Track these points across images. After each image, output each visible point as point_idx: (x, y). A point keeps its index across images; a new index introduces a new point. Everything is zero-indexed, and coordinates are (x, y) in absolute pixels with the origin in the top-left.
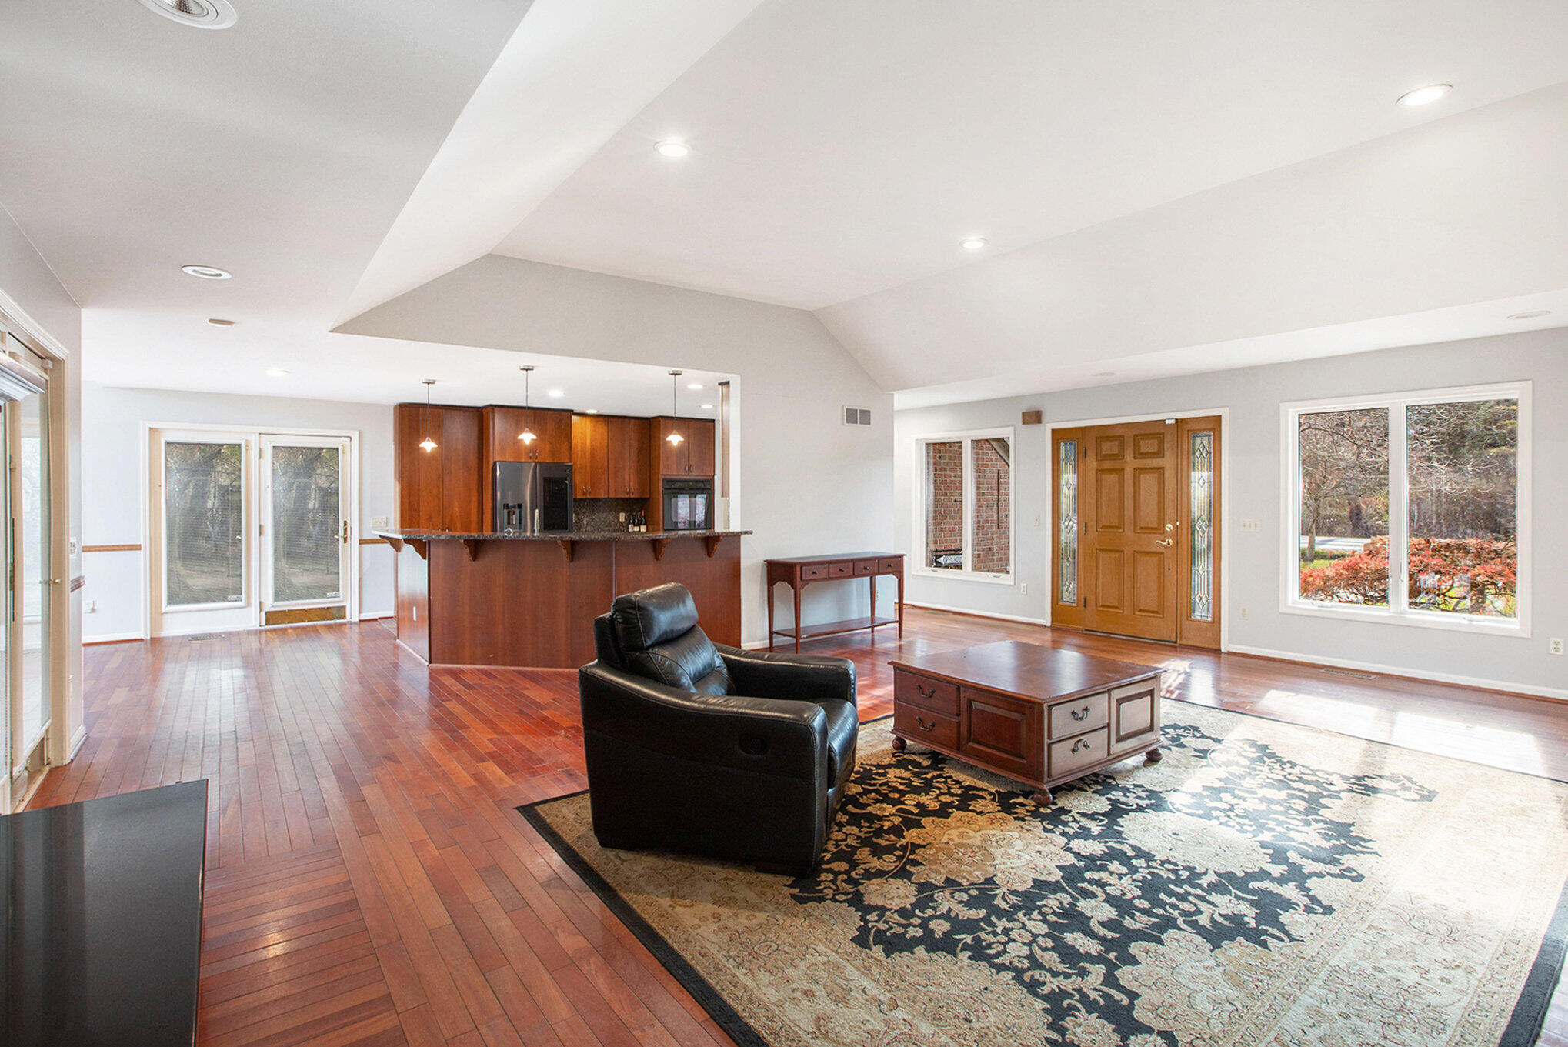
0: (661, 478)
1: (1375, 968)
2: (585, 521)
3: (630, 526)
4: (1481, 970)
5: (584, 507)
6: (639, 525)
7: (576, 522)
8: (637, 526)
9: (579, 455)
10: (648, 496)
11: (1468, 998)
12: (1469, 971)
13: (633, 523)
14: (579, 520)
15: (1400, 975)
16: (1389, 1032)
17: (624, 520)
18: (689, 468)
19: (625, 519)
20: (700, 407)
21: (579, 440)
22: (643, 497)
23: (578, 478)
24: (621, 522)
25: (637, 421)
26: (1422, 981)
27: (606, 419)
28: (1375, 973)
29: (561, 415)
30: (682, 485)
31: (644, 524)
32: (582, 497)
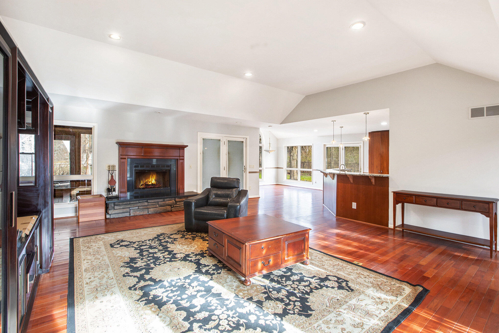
1: (103, 272)
4: (85, 285)
11: (84, 278)
12: (87, 283)
15: (98, 273)
16: (92, 265)
26: (94, 275)
28: (102, 271)
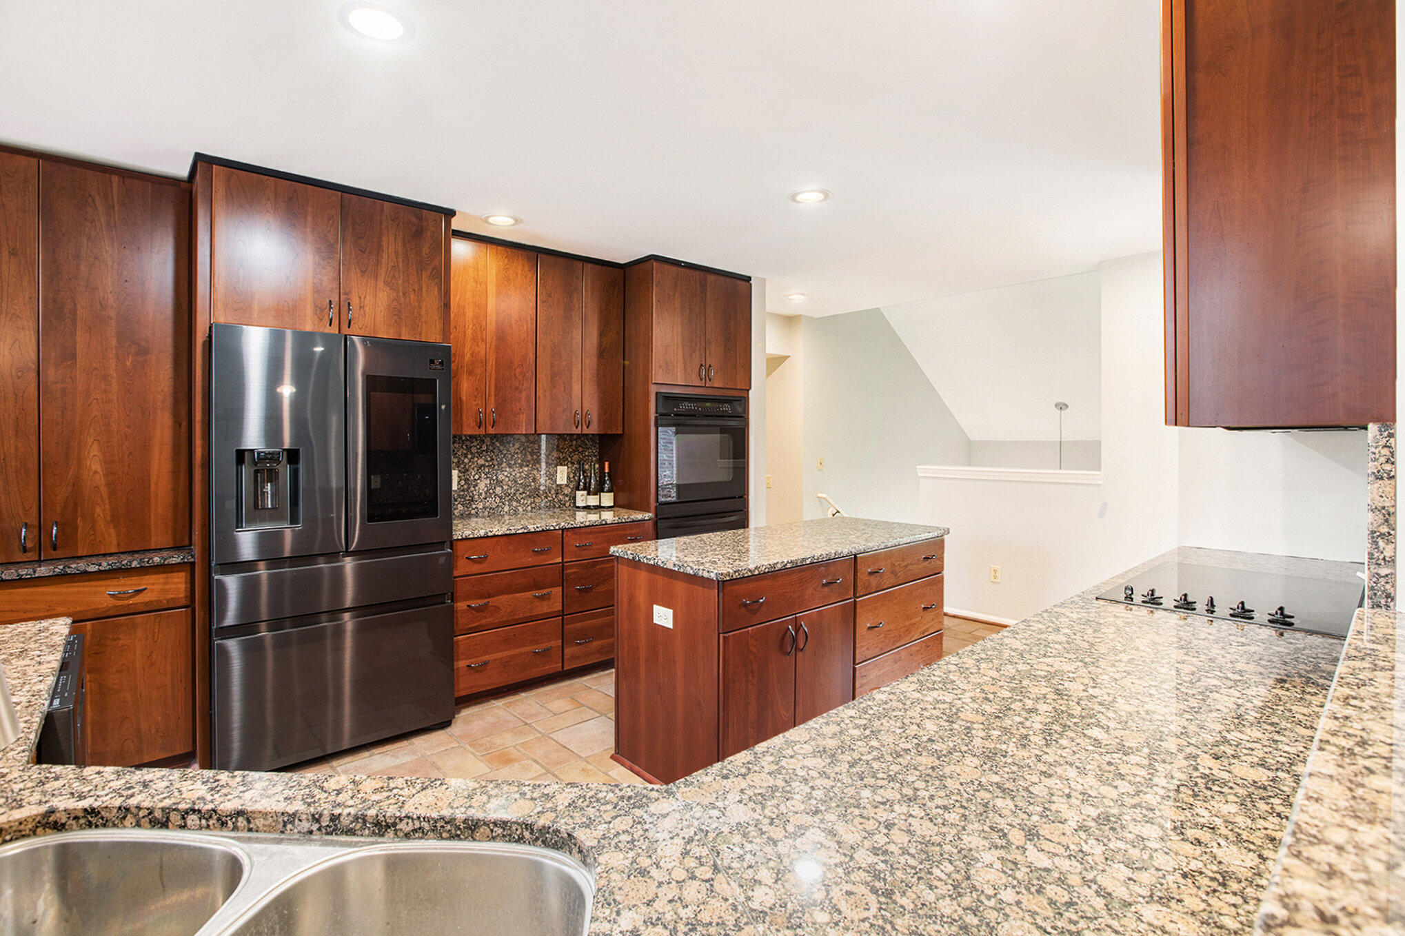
0: (653, 390)
2: (482, 485)
3: (579, 493)
5: (480, 454)
6: (599, 490)
7: (461, 489)
8: (595, 494)
9: (469, 332)
10: (620, 432)
13: (586, 488)
14: (467, 483)
17: (565, 482)
18: (708, 371)
19: (568, 478)
20: (793, 198)
21: (469, 295)
22: (609, 432)
23: (466, 387)
24: (560, 486)
25: (599, 267)
27: (534, 254)
29: (420, 218)
30: (692, 406)
31: (609, 491)
32: (477, 432)
